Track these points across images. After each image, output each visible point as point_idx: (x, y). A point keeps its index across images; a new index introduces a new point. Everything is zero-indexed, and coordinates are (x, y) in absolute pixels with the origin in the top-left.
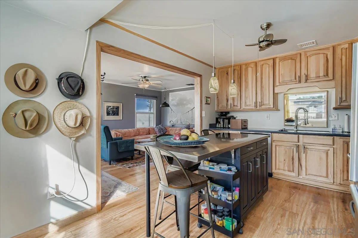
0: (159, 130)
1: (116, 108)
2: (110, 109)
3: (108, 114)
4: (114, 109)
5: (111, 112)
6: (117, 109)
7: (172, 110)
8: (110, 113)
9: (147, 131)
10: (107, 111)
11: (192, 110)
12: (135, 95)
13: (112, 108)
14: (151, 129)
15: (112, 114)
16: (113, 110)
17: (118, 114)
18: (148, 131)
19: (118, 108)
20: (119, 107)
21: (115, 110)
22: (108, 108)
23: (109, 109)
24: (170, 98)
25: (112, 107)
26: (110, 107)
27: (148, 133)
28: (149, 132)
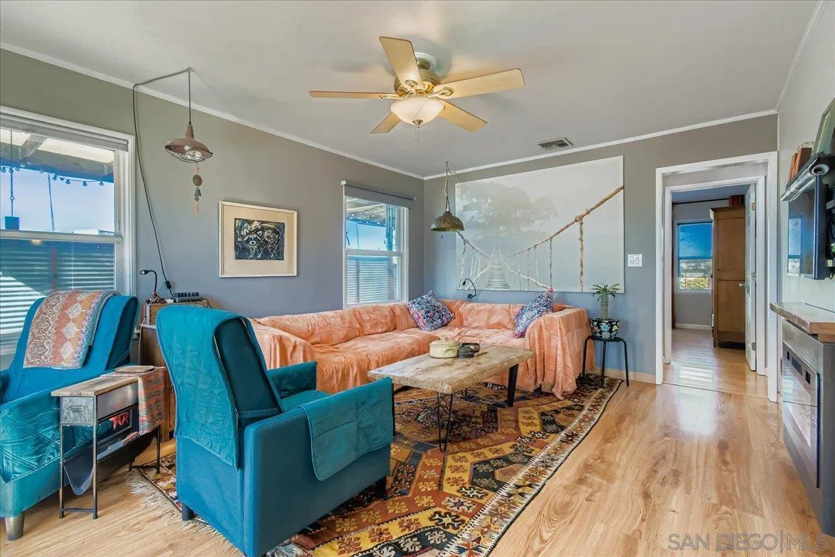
0: (428, 312)
1: (275, 231)
2: (250, 232)
3: (242, 252)
4: (266, 234)
5: (253, 246)
6: (278, 233)
7: (465, 242)
8: (248, 250)
9: (386, 317)
10: (236, 239)
11: (551, 239)
12: (344, 183)
13: (257, 230)
14: (398, 312)
15: (256, 254)
16: (261, 237)
17: (279, 256)
18: (389, 318)
19: (279, 230)
20: (283, 224)
21: (268, 237)
22: (241, 228)
23: (244, 233)
24: (457, 199)
25: (256, 224)
26: (250, 222)
27: (390, 325)
28: (392, 321)
